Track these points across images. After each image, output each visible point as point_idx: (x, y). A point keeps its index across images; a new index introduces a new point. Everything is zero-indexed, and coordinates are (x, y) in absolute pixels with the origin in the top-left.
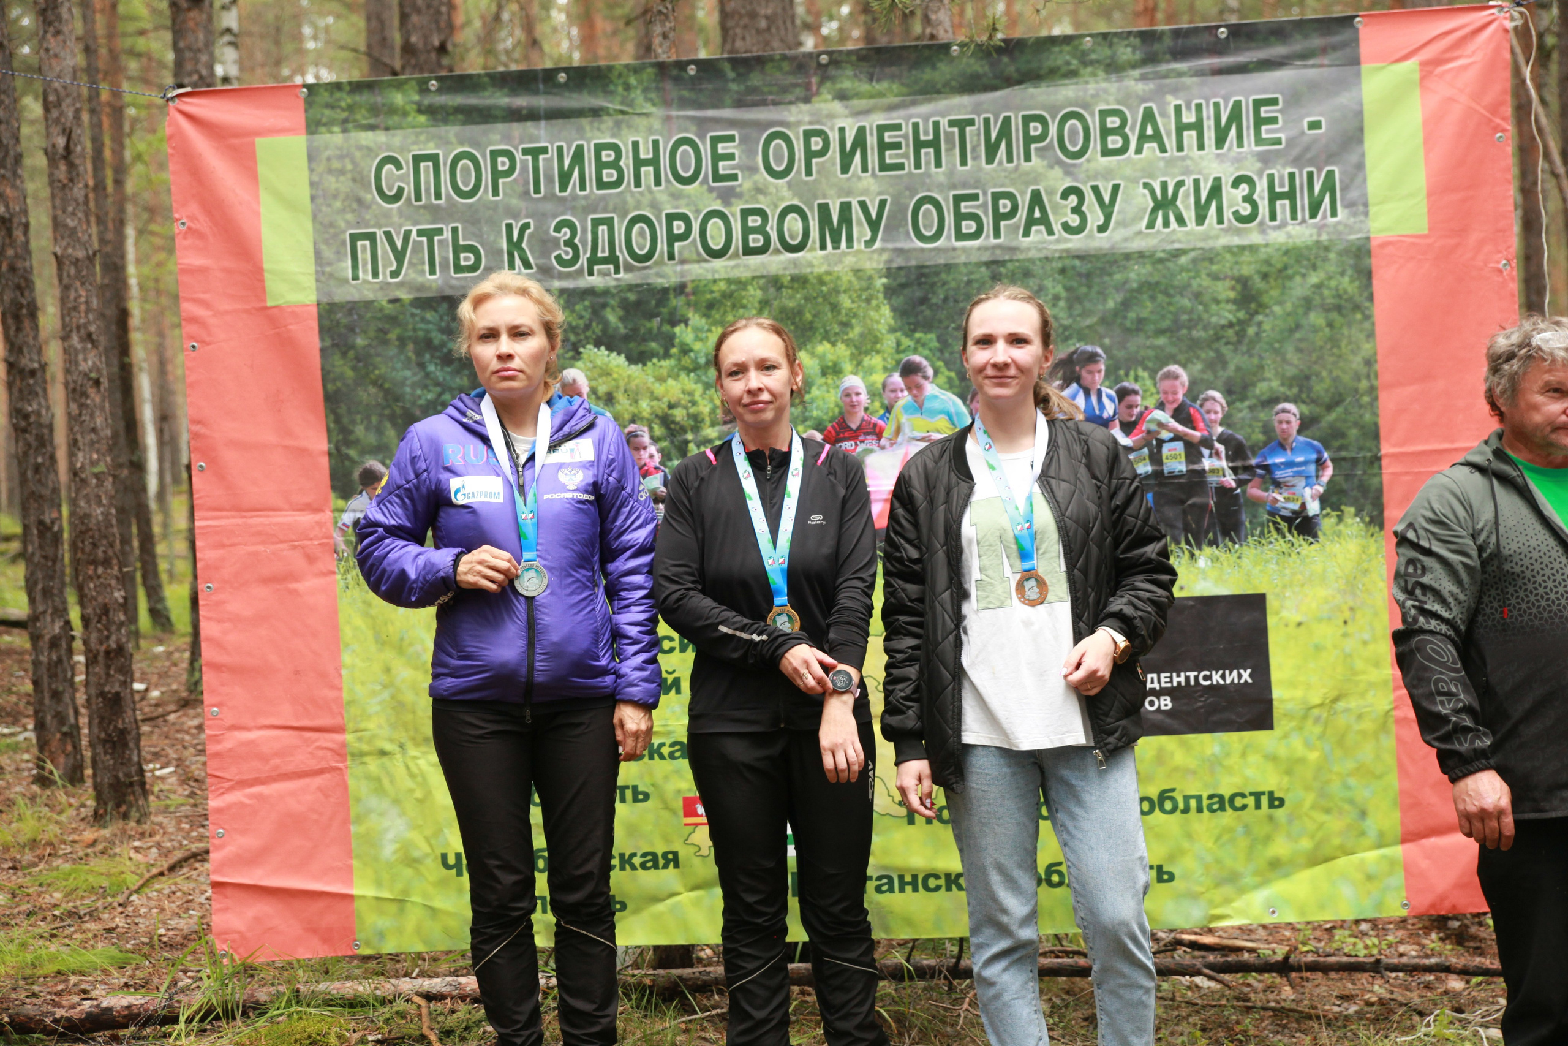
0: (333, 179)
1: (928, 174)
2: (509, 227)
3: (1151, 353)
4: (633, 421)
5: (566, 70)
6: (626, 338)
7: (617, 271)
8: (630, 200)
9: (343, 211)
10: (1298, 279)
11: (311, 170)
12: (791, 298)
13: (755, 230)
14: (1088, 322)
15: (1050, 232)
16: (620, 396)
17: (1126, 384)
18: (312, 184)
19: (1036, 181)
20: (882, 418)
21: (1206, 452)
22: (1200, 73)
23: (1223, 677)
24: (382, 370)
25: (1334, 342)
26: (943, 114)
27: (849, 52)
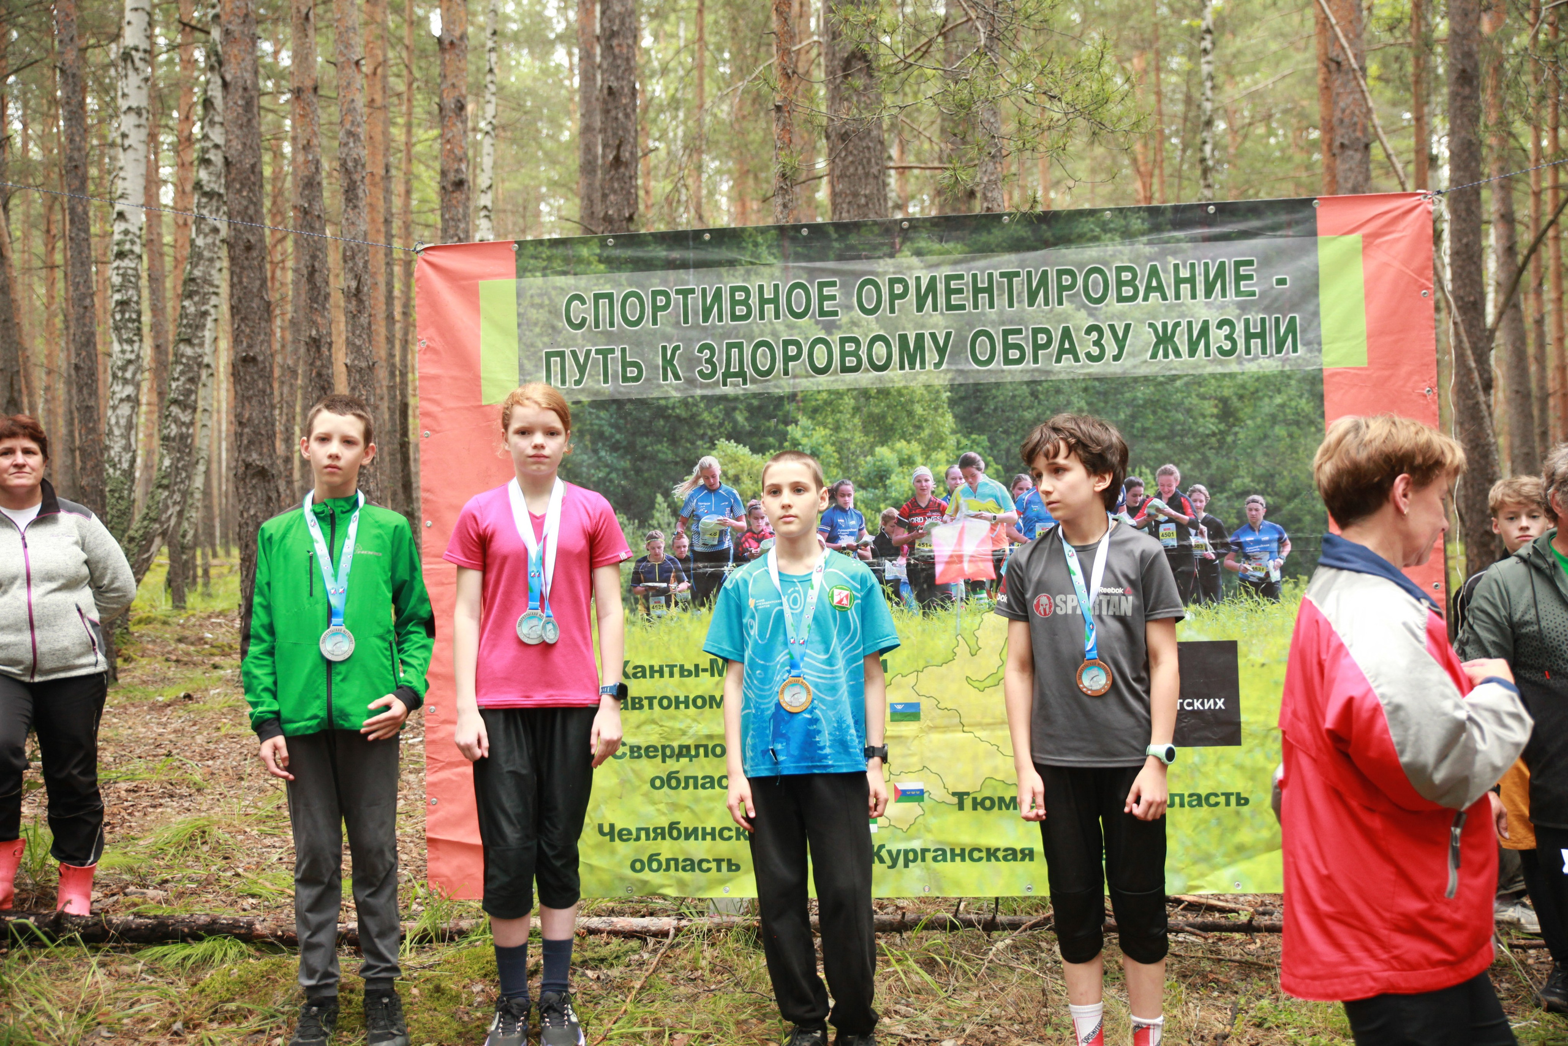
0: (534, 311)
1: (983, 314)
2: (664, 348)
3: (1152, 455)
4: (754, 497)
5: (710, 231)
6: (751, 434)
7: (745, 383)
8: (756, 330)
9: (541, 335)
10: (1266, 400)
11: (519, 304)
12: (877, 405)
13: (850, 354)
15: (1077, 360)
16: (745, 478)
17: (1132, 478)
18: (519, 315)
19: (1066, 321)
20: (945, 499)
21: (1193, 531)
22: (1193, 240)
23: (1202, 704)
25: (1293, 449)
26: (996, 269)
27: (925, 220)
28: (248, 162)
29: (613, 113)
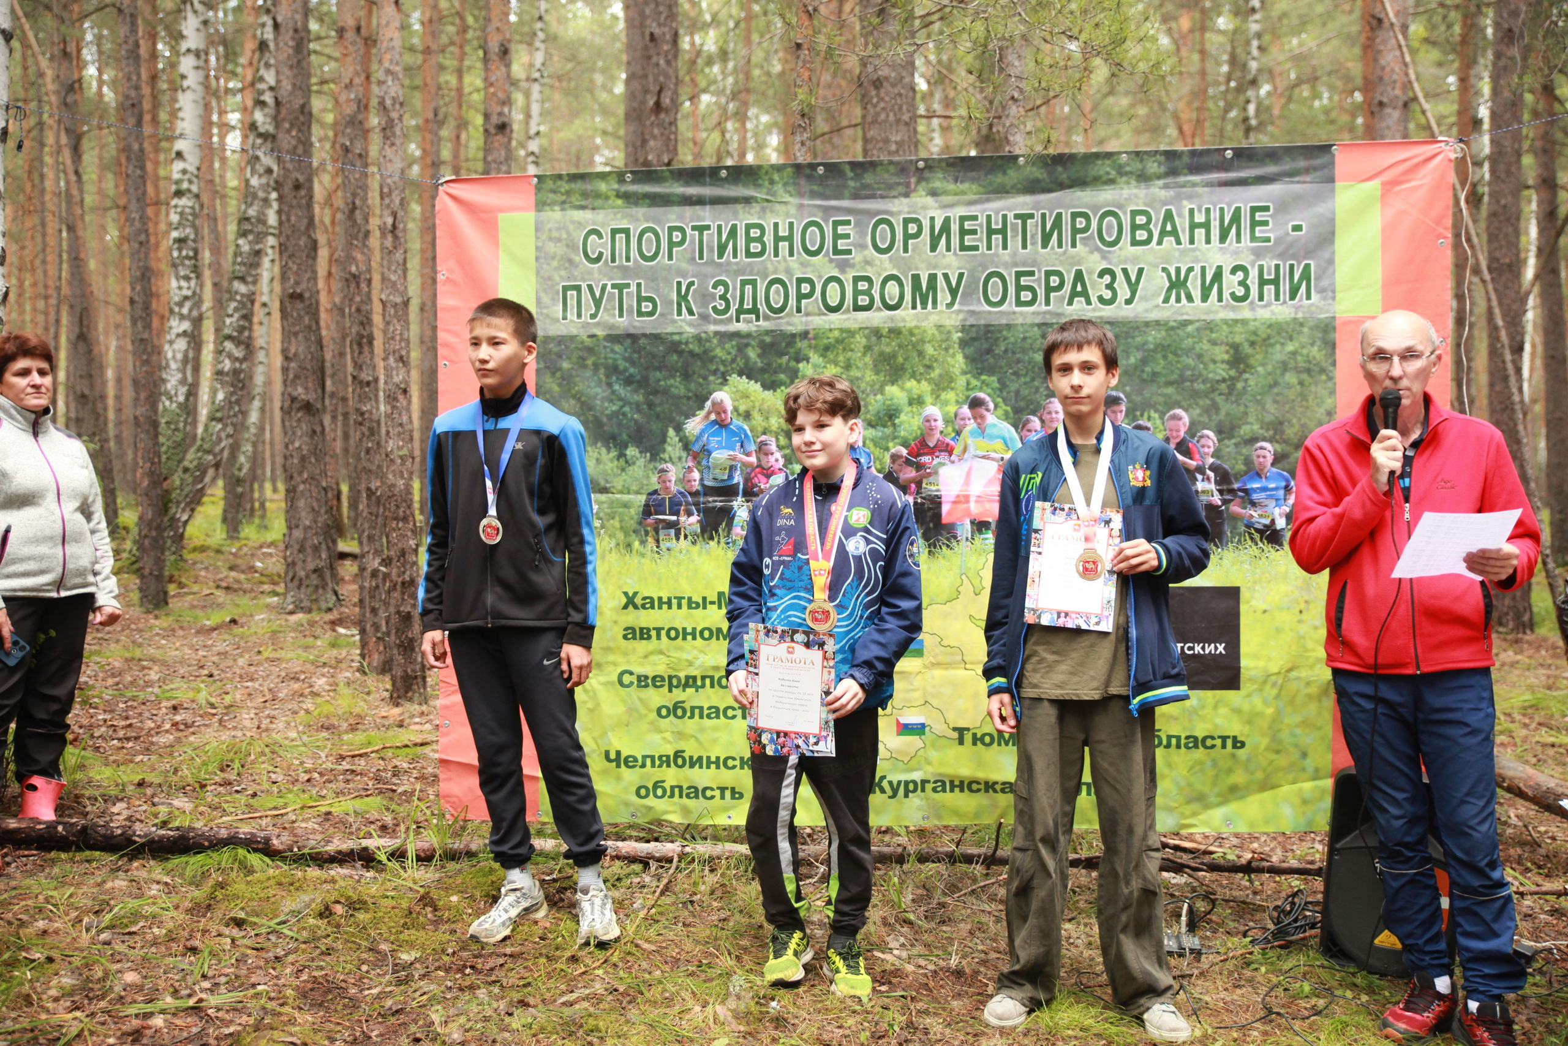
0: (552, 245)
1: (997, 256)
2: (679, 283)
3: (1161, 399)
4: (764, 433)
5: (727, 168)
6: (763, 370)
7: (758, 319)
8: (770, 267)
9: (558, 268)
10: (1278, 347)
11: (537, 238)
12: (888, 345)
13: (863, 293)
15: (1089, 303)
16: (755, 414)
17: (1141, 422)
18: (537, 248)
19: (1079, 264)
20: (953, 439)
21: (1199, 477)
22: (1209, 184)
23: (1203, 648)
24: (581, 387)
25: (1303, 396)
26: (1010, 210)
27: (941, 160)
28: (298, 102)
29: (654, 59)
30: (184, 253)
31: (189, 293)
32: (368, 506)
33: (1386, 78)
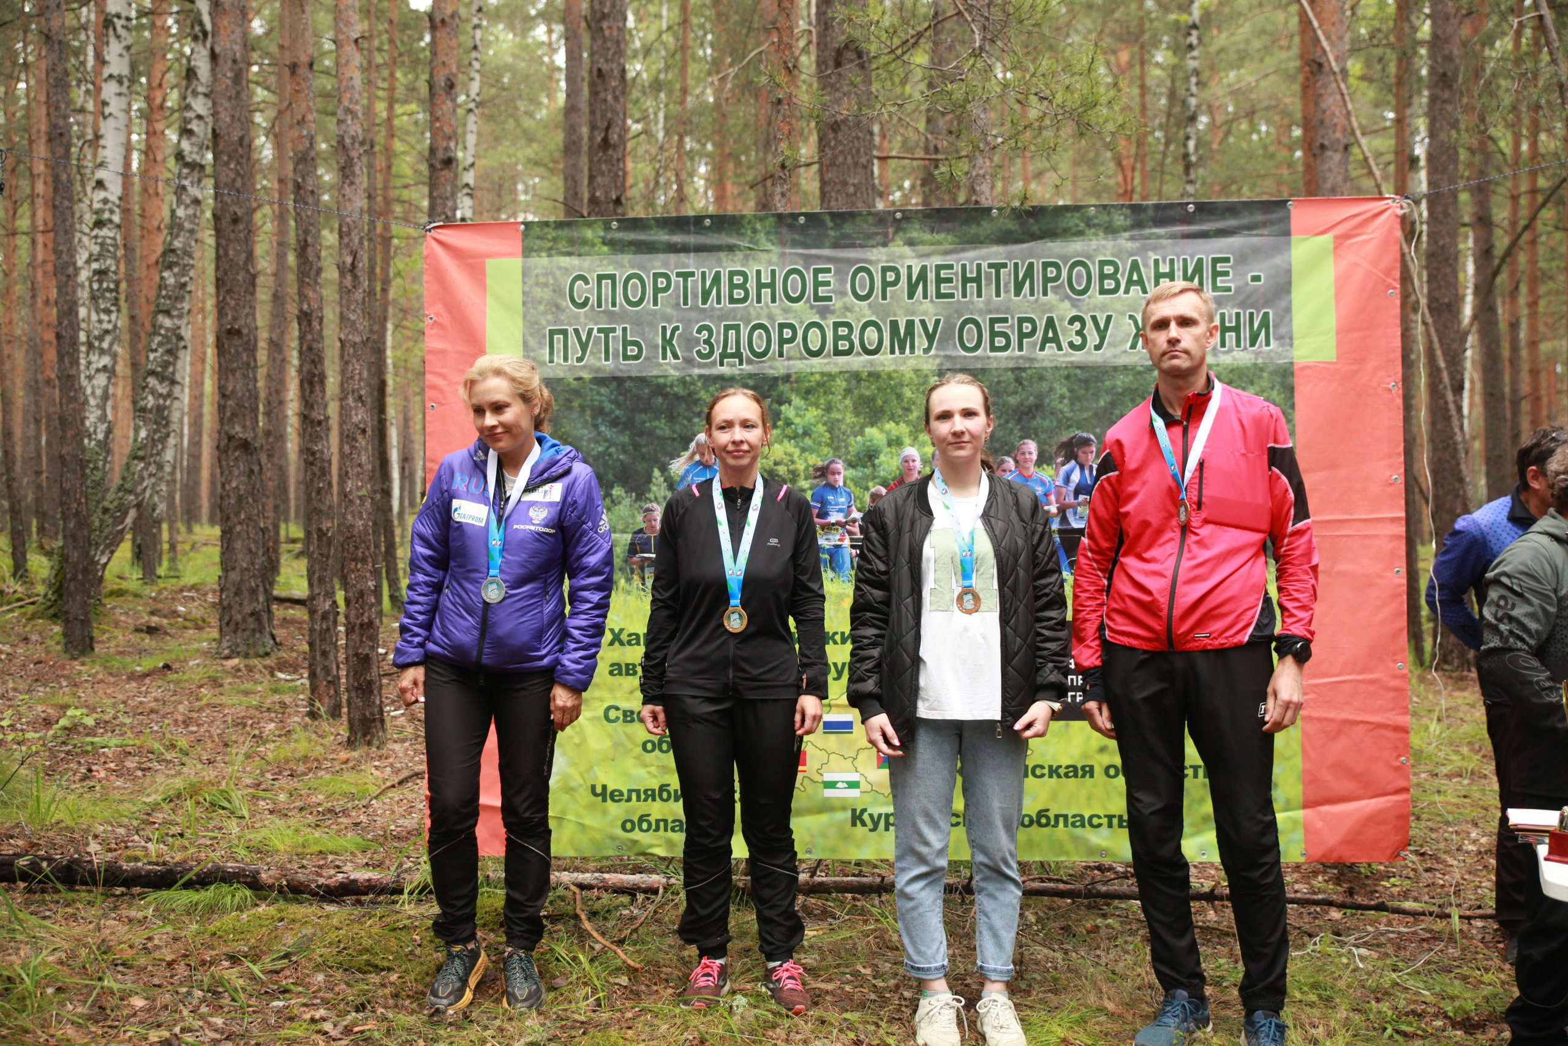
0: (539, 290)
1: (972, 303)
2: (664, 328)
5: (710, 217)
7: (741, 363)
8: (752, 311)
9: (545, 313)
11: (524, 283)
12: (867, 388)
13: (843, 338)
14: (1085, 415)
15: (1060, 348)
18: (524, 293)
19: (1051, 311)
22: (1173, 236)
24: (567, 428)
26: (984, 259)
27: (918, 211)
28: (235, 135)
29: (602, 95)
30: (105, 285)
31: (110, 327)
32: (319, 547)
33: (1327, 121)
